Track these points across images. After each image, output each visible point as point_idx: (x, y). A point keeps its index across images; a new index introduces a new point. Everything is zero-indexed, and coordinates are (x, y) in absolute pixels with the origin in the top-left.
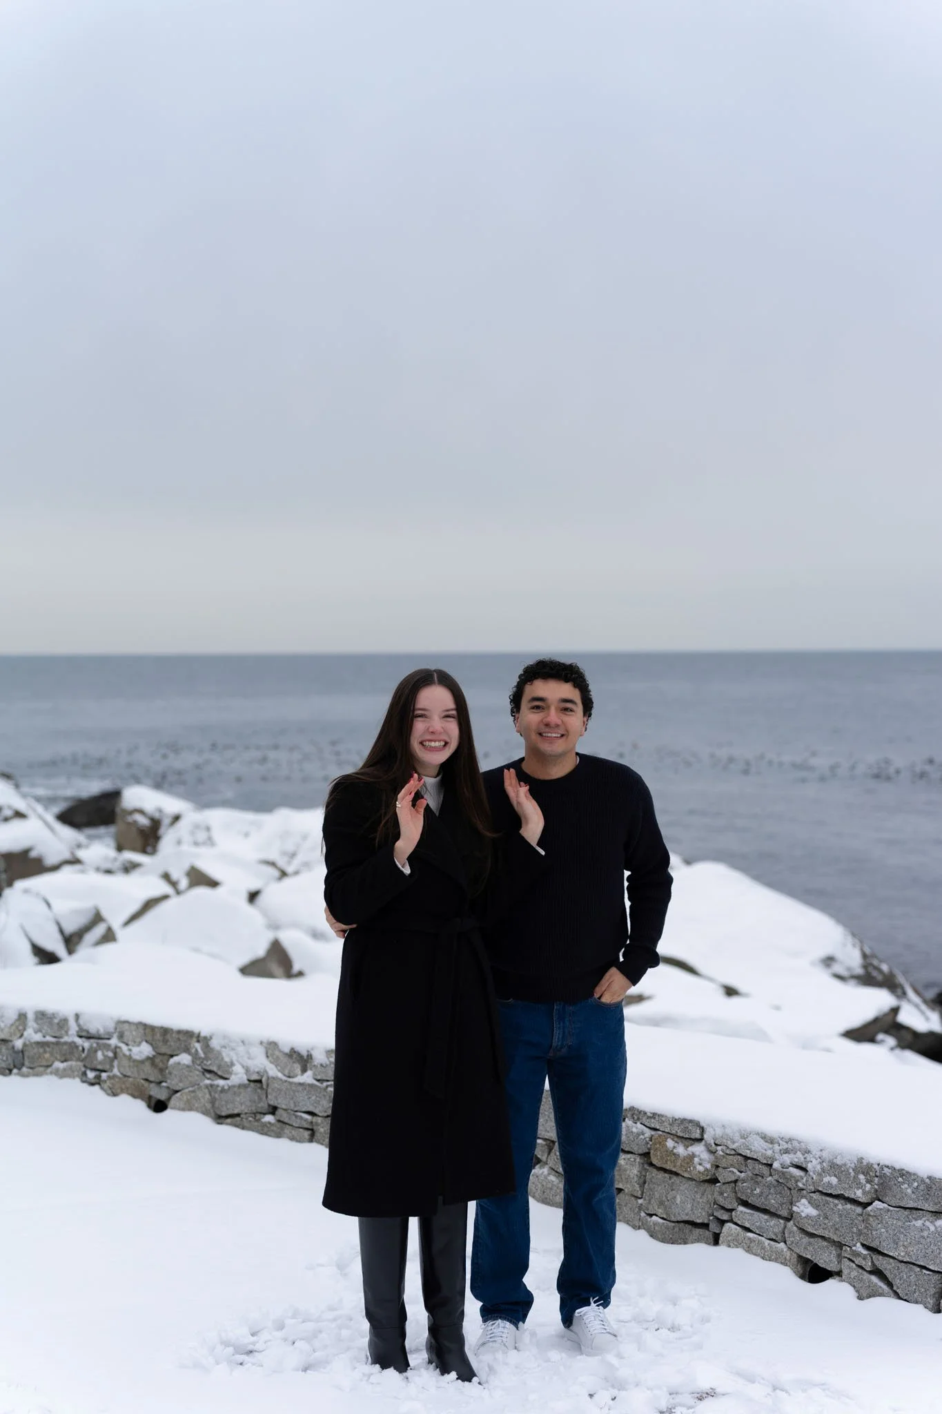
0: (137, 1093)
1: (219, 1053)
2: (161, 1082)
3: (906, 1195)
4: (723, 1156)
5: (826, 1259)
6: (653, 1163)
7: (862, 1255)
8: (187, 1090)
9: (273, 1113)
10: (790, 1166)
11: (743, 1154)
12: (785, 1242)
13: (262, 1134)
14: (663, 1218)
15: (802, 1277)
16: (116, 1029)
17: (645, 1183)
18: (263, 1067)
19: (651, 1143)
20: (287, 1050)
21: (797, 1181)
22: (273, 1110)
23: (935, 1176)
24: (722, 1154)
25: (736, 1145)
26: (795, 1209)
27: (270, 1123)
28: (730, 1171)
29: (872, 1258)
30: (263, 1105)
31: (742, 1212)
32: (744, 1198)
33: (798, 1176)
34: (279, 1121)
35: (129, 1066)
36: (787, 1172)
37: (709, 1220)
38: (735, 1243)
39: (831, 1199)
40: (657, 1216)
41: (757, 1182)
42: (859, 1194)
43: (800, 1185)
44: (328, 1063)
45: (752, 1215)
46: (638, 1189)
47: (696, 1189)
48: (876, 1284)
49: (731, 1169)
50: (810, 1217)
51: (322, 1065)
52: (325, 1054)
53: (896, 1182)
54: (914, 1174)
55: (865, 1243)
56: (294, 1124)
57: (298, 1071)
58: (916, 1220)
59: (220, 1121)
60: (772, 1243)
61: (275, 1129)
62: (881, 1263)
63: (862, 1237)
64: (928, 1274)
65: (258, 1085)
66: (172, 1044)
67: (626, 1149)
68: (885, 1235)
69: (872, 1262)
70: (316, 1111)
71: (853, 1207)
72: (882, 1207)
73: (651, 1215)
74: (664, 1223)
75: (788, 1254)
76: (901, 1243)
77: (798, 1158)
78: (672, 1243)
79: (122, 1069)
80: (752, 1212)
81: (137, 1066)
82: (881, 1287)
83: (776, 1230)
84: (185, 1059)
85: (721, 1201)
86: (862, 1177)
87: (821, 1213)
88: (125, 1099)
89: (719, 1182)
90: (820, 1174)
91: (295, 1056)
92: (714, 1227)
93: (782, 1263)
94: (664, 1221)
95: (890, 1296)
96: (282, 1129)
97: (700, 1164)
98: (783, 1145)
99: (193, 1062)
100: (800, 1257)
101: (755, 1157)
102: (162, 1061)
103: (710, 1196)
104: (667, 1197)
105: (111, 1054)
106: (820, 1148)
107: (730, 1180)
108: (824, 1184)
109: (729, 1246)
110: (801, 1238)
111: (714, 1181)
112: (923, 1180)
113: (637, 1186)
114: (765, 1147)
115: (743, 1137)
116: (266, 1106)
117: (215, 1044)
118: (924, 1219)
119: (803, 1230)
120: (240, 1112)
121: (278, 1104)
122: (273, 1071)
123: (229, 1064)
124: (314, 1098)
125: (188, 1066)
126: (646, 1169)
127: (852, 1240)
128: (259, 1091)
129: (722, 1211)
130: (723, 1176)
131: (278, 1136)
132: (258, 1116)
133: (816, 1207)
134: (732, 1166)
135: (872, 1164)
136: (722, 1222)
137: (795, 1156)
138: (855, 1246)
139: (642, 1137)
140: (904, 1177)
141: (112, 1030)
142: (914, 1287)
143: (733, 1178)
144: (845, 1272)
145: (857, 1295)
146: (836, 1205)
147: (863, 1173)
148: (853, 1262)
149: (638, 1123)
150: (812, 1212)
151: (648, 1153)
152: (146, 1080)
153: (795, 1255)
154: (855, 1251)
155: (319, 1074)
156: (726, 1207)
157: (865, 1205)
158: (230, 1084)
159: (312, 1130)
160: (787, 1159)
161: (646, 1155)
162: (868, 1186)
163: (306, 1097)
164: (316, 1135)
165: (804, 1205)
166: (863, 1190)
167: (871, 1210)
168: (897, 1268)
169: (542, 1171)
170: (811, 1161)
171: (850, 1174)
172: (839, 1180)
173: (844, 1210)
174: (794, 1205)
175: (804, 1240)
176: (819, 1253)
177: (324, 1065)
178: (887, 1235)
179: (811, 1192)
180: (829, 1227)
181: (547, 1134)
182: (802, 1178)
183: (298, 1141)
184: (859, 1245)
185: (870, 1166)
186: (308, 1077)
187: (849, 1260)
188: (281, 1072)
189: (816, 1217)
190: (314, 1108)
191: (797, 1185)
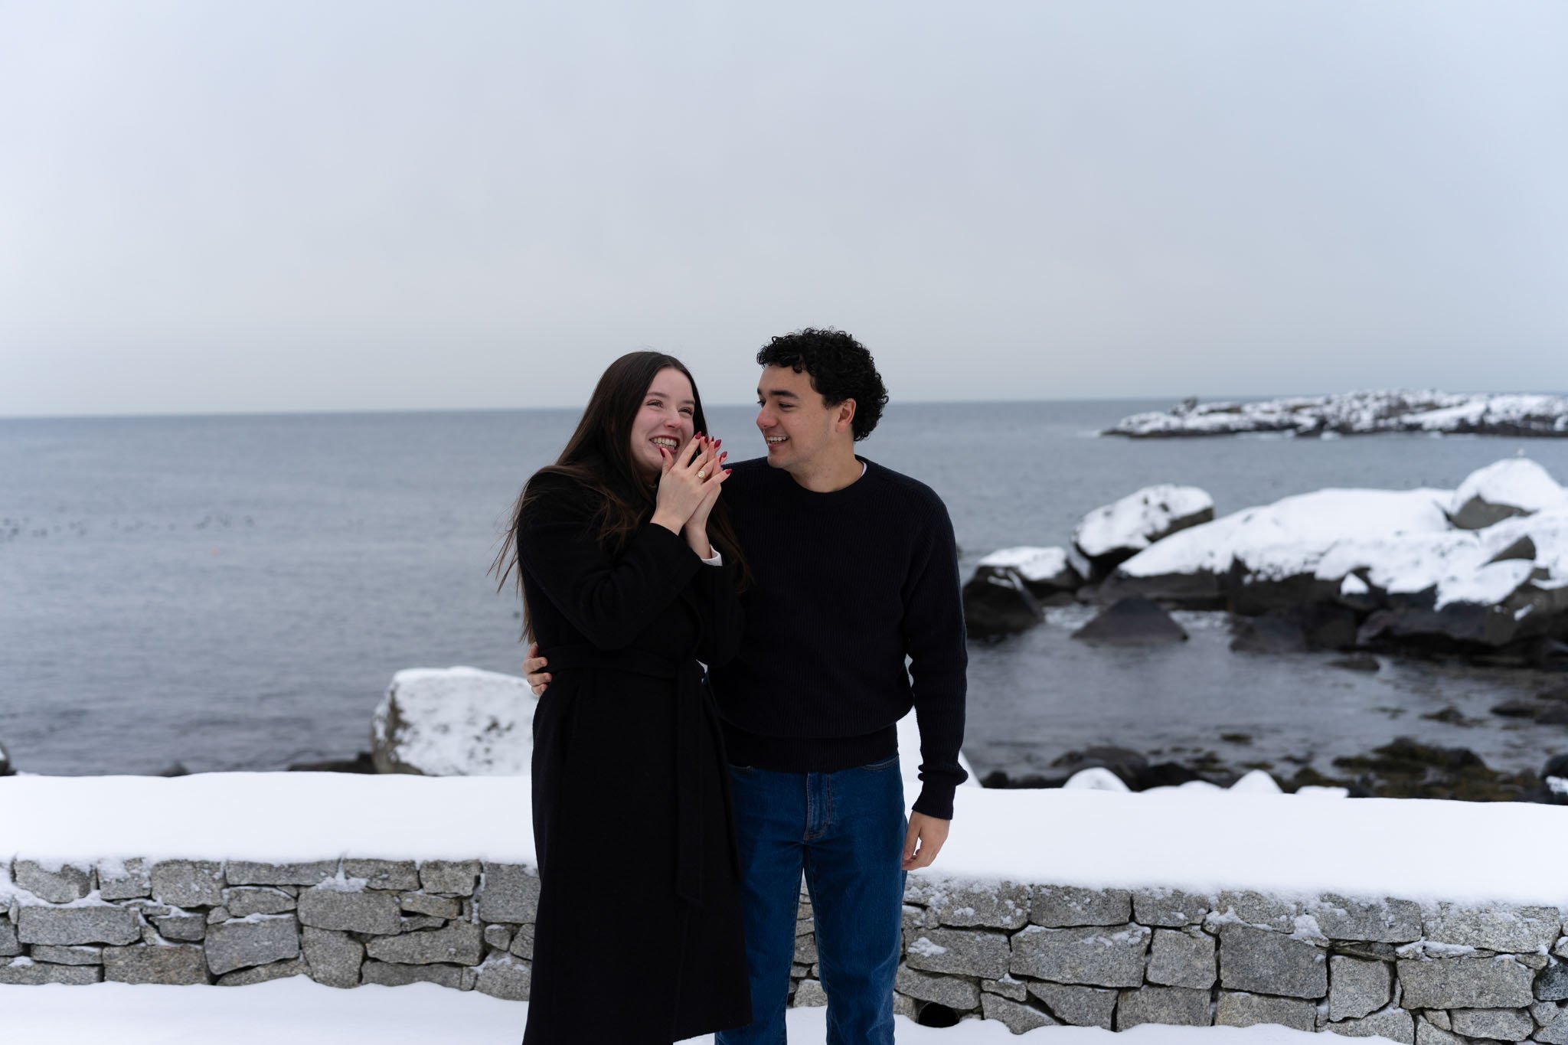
3: (1074, 913)
5: (959, 997)
7: (1014, 986)
9: (29, 953)
13: (10, 983)
15: (920, 1022)
18: (7, 894)
20: (56, 868)
21: (913, 919)
22: (27, 950)
23: (1112, 887)
26: (911, 950)
27: (24, 966)
29: (1027, 987)
30: (12, 945)
33: (913, 914)
34: (42, 962)
39: (964, 932)
42: (1007, 922)
43: (918, 923)
44: (129, 876)
48: (1034, 1015)
50: (937, 956)
51: (118, 880)
52: (123, 865)
53: (1060, 901)
54: (1085, 890)
55: (1016, 971)
56: (70, 963)
57: (76, 893)
58: (1084, 938)
61: (34, 973)
62: (1038, 990)
63: (1012, 966)
64: (1105, 993)
68: (1045, 959)
69: (1029, 991)
70: (110, 940)
71: (997, 937)
72: (1039, 931)
76: (1067, 965)
77: (914, 894)
82: (1040, 1016)
86: (1010, 903)
87: (951, 948)
90: (947, 907)
91: (69, 873)
95: (1052, 1024)
96: (46, 972)
100: (916, 1001)
106: (944, 879)
107: (808, 931)
108: (955, 917)
109: (810, 1005)
110: (921, 980)
112: (1098, 895)
116: (15, 945)
118: (1096, 935)
121: (38, 940)
122: (29, 899)
124: (104, 923)
127: (998, 972)
128: (1, 927)
129: (799, 968)
131: (40, 981)
132: (3, 961)
133: (943, 944)
135: (1024, 887)
138: (1002, 977)
140: (1071, 895)
142: (1086, 1009)
144: (988, 1007)
145: (1012, 1029)
146: (973, 938)
147: (1011, 898)
148: (1001, 995)
150: (939, 950)
153: (911, 1001)
154: (1003, 983)
155: (113, 893)
156: (804, 962)
157: (1010, 933)
159: (103, 965)
162: (1019, 912)
163: (91, 924)
164: (107, 970)
165: (924, 944)
166: (1012, 916)
167: (1024, 937)
168: (1060, 993)
169: (500, 961)
170: (933, 895)
171: (992, 901)
172: (978, 909)
173: (985, 941)
174: (909, 946)
175: (927, 982)
176: (950, 993)
177: (123, 880)
178: (1048, 959)
179: (935, 929)
180: (964, 963)
181: (508, 916)
182: (919, 915)
183: (75, 983)
184: (1007, 976)
185: (1020, 890)
186: (93, 899)
187: (994, 993)
188: (44, 899)
189: (943, 954)
190: (104, 937)
191: (913, 924)
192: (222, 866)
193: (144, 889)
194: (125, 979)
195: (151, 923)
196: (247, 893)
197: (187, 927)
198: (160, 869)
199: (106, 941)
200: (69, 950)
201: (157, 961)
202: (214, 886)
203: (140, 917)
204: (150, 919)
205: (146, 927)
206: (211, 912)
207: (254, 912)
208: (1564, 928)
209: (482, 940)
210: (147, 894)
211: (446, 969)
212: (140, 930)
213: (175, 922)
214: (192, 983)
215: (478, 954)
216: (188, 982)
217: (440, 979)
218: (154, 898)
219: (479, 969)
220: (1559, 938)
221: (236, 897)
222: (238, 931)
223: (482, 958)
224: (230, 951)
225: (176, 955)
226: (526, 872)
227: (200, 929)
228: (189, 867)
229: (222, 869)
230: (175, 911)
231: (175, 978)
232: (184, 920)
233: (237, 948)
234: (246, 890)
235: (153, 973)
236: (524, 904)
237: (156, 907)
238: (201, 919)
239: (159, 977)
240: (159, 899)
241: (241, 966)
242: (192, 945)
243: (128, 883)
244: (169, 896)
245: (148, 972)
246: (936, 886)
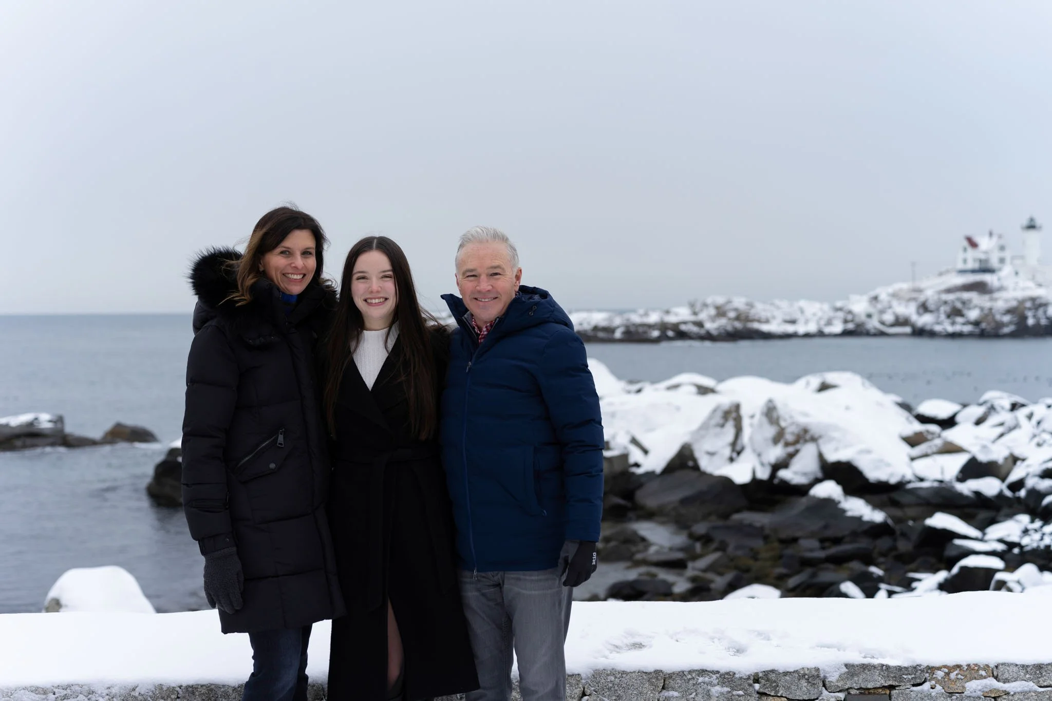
208: (586, 689)
220: (582, 697)
246: (99, 692)
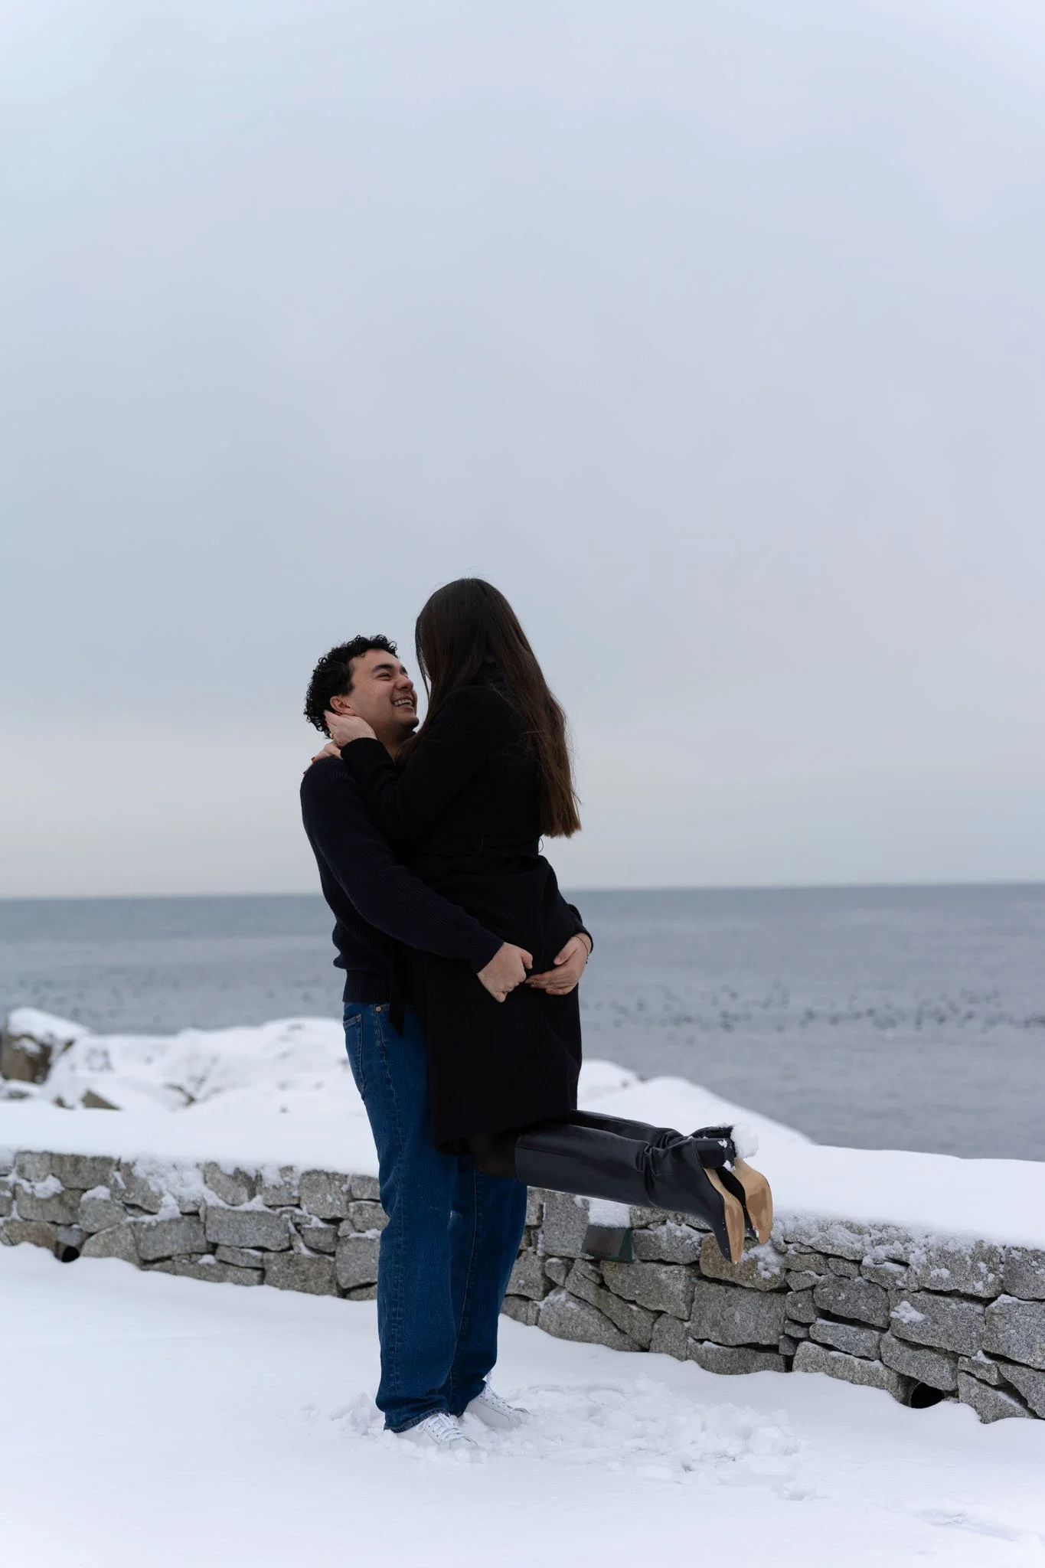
0: (41, 1240)
1: (145, 1182)
2: (71, 1225)
3: (1042, 1283)
4: (796, 1257)
5: (936, 1375)
6: (704, 1273)
7: (986, 1367)
8: (103, 1232)
9: (213, 1253)
10: (885, 1261)
11: (823, 1251)
12: (881, 1360)
13: (199, 1279)
14: (717, 1343)
15: (904, 1402)
16: (15, 1162)
17: (692, 1300)
18: (200, 1195)
19: (700, 1248)
20: (230, 1171)
21: (895, 1279)
22: (213, 1248)
24: (795, 1253)
25: (813, 1239)
26: (893, 1314)
27: (209, 1265)
28: (806, 1274)
29: (998, 1368)
30: (200, 1243)
31: (822, 1325)
32: (825, 1307)
33: (896, 1273)
34: (221, 1261)
35: (32, 1207)
36: (881, 1269)
37: (779, 1340)
38: (815, 1366)
39: (941, 1298)
40: (709, 1340)
41: (841, 1285)
42: (979, 1288)
43: (900, 1283)
44: (282, 1183)
45: (835, 1328)
46: (685, 1309)
47: (761, 1302)
48: (1005, 1403)
49: (807, 1272)
50: (914, 1324)
51: (274, 1187)
52: (278, 1172)
53: (1028, 1267)
55: (988, 1349)
56: (240, 1264)
57: (245, 1196)
59: (144, 1267)
60: (864, 1361)
61: (215, 1271)
62: (1010, 1373)
63: (984, 1343)
65: (195, 1218)
66: (86, 1174)
67: (668, 1260)
68: (1015, 1337)
69: (999, 1374)
70: (268, 1245)
71: (971, 1305)
72: (1010, 1302)
73: (701, 1341)
74: (719, 1349)
75: (885, 1374)
76: (1038, 1346)
77: (896, 1250)
78: (730, 1374)
79: (23, 1212)
80: (836, 1324)
81: (42, 1207)
82: (1011, 1406)
83: (869, 1345)
84: (101, 1192)
85: (795, 1315)
86: (982, 1265)
87: (928, 1316)
88: (26, 1249)
89: (792, 1290)
90: (925, 1268)
91: (240, 1177)
92: (785, 1349)
93: (877, 1386)
94: (720, 1347)
95: (1024, 1417)
96: (224, 1271)
97: (766, 1270)
98: (875, 1235)
99: (112, 1195)
100: (901, 1376)
101: (837, 1254)
102: (72, 1198)
103: (779, 1310)
104: (722, 1316)
105: (8, 1194)
106: (925, 1234)
107: (805, 1286)
108: (932, 1279)
109: (806, 1371)
110: (902, 1352)
111: (784, 1289)
113: (683, 1305)
114: (852, 1240)
115: (822, 1229)
116: (204, 1243)
117: (139, 1171)
119: (904, 1341)
120: (171, 1253)
121: (220, 1240)
122: (213, 1199)
123: (157, 1195)
124: (264, 1228)
125: (105, 1201)
126: (693, 1283)
127: (971, 1348)
128: (195, 1225)
129: (797, 1327)
130: (796, 1282)
131: (220, 1279)
132: (194, 1257)
133: (922, 1309)
134: (808, 1267)
135: (996, 1247)
136: (796, 1342)
137: (892, 1247)
138: (975, 1355)
139: (688, 1241)
140: (1039, 1260)
141: (11, 1165)
143: (809, 1284)
144: (963, 1390)
145: (979, 1417)
146: (948, 1305)
147: (984, 1260)
148: (973, 1376)
149: (684, 1225)
150: (916, 1316)
151: (697, 1263)
152: (54, 1223)
153: (895, 1375)
154: (976, 1361)
155: (271, 1199)
156: (801, 1320)
157: (987, 1302)
158: (159, 1220)
159: (262, 1270)
160: (881, 1251)
161: (694, 1265)
162: (991, 1276)
163: (255, 1229)
164: (265, 1275)
165: (905, 1308)
166: (984, 1282)
167: (996, 1307)
168: (1032, 1379)
169: (558, 1297)
170: (914, 1252)
171: (966, 1263)
172: (952, 1272)
173: (960, 1310)
174: (892, 1310)
175: (906, 1354)
176: (927, 1368)
177: (278, 1186)
178: (1019, 1337)
179: (915, 1292)
180: (940, 1334)
181: (563, 1249)
182: (902, 1274)
183: (244, 1284)
184: (980, 1353)
185: (992, 1251)
186: (256, 1203)
187: (969, 1373)
188: (223, 1200)
189: (921, 1322)
190: (265, 1242)
191: (895, 1284)
192: (349, 1179)
193: (294, 1197)
194: (278, 1284)
195: (299, 1231)
196: (367, 1207)
197: (322, 1238)
198: (304, 1179)
199: (265, 1246)
200: (240, 1252)
201: (301, 1269)
202: (342, 1197)
203: (290, 1225)
204: (299, 1227)
205: (295, 1235)
206: (341, 1225)
207: (373, 1227)
209: (544, 1275)
210: (296, 1202)
211: (517, 1301)
212: (290, 1237)
213: (314, 1231)
214: (326, 1294)
215: (542, 1289)
216: (322, 1293)
217: (512, 1312)
218: (302, 1207)
219: (541, 1305)
221: (358, 1211)
222: (359, 1245)
223: (546, 1293)
224: (353, 1264)
225: (315, 1265)
226: (576, 1203)
227: (331, 1240)
228: (324, 1177)
229: (348, 1182)
230: (316, 1222)
231: (314, 1288)
232: (319, 1230)
233: (359, 1262)
234: (366, 1205)
235: (298, 1281)
236: (575, 1237)
237: (302, 1216)
238: (333, 1231)
239: (302, 1286)
240: (304, 1207)
241: (362, 1281)
242: (327, 1257)
243: (281, 1190)
244: (312, 1206)
245: (295, 1280)
